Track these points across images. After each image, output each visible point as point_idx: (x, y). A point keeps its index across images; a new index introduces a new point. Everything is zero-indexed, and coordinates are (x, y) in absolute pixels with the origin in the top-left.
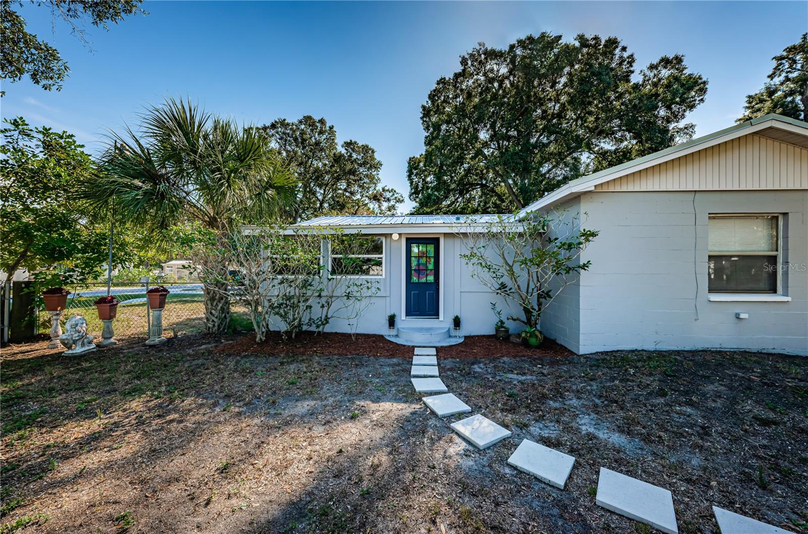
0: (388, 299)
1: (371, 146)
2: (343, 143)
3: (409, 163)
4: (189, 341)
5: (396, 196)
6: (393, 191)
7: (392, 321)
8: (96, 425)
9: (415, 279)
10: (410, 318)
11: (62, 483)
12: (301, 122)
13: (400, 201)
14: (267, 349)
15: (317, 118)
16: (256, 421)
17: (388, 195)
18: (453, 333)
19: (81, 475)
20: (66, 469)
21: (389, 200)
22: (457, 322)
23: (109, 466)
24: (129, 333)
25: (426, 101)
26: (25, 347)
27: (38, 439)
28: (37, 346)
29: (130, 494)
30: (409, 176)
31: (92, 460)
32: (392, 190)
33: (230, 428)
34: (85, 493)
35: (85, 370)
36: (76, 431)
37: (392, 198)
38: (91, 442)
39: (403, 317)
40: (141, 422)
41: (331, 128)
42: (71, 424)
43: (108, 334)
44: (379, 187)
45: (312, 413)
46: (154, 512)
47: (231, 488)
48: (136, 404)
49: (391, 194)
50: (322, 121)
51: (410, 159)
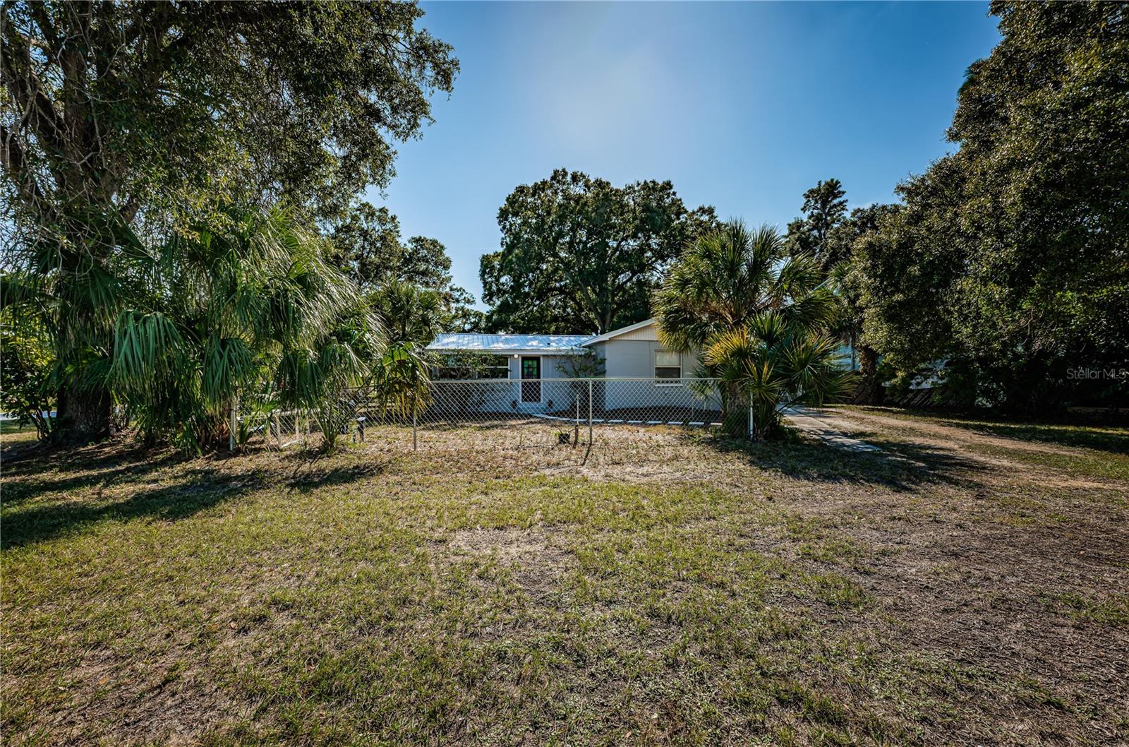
1: (441, 241)
2: (409, 238)
3: (482, 262)
5: (465, 296)
6: (462, 291)
7: (514, 404)
9: (526, 380)
10: (524, 403)
15: (377, 206)
17: (456, 295)
18: (548, 409)
21: (458, 301)
22: (550, 404)
25: (503, 203)
30: (482, 275)
32: (461, 289)
37: (461, 298)
39: (521, 401)
41: (394, 218)
49: (459, 293)
51: (483, 257)
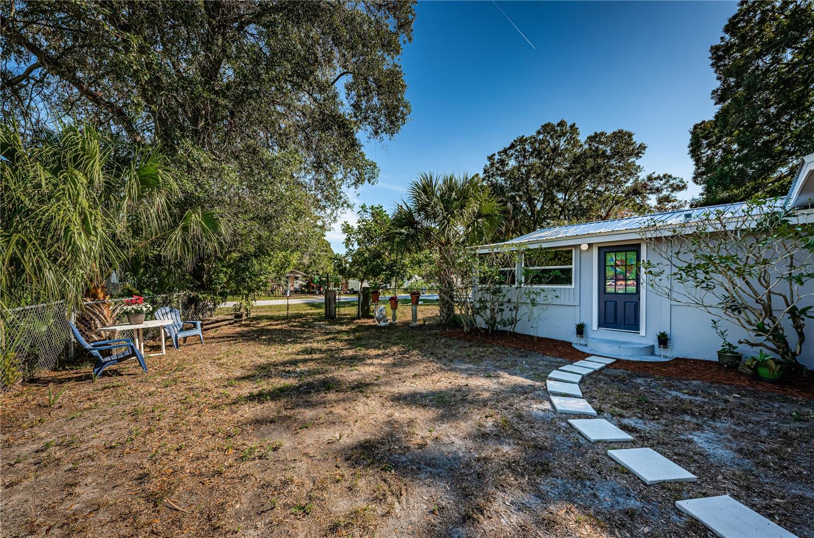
0: (578, 308)
1: (627, 129)
2: (586, 138)
3: (694, 133)
4: (431, 327)
5: (671, 182)
6: (667, 177)
7: (581, 330)
8: (380, 352)
9: (610, 289)
10: (602, 329)
11: (367, 364)
12: (539, 133)
13: (681, 187)
14: (468, 337)
15: (555, 122)
16: (438, 366)
17: (657, 184)
18: (658, 350)
19: (372, 364)
20: (369, 361)
21: (658, 190)
22: (664, 340)
23: (380, 364)
24: (405, 320)
26: (366, 321)
27: (364, 351)
28: (369, 321)
29: (382, 372)
30: (694, 151)
31: (376, 361)
32: (665, 176)
33: (425, 365)
34: (372, 368)
35: (382, 333)
36: (373, 352)
37: (665, 186)
38: (378, 356)
39: (595, 327)
40: (394, 354)
41: (572, 126)
42: (373, 350)
43: (394, 318)
44: (643, 176)
45: (466, 370)
46: (388, 379)
47: (413, 381)
48: (395, 349)
49: (663, 182)
50: (562, 124)
51: (695, 127)
